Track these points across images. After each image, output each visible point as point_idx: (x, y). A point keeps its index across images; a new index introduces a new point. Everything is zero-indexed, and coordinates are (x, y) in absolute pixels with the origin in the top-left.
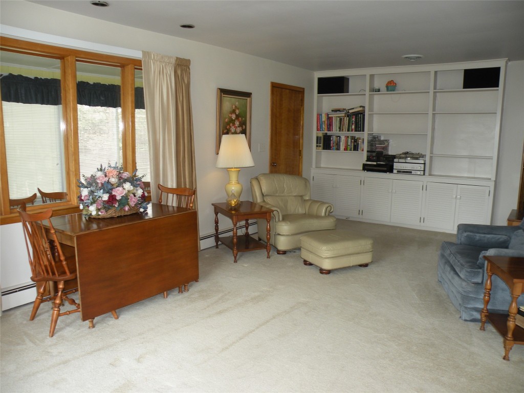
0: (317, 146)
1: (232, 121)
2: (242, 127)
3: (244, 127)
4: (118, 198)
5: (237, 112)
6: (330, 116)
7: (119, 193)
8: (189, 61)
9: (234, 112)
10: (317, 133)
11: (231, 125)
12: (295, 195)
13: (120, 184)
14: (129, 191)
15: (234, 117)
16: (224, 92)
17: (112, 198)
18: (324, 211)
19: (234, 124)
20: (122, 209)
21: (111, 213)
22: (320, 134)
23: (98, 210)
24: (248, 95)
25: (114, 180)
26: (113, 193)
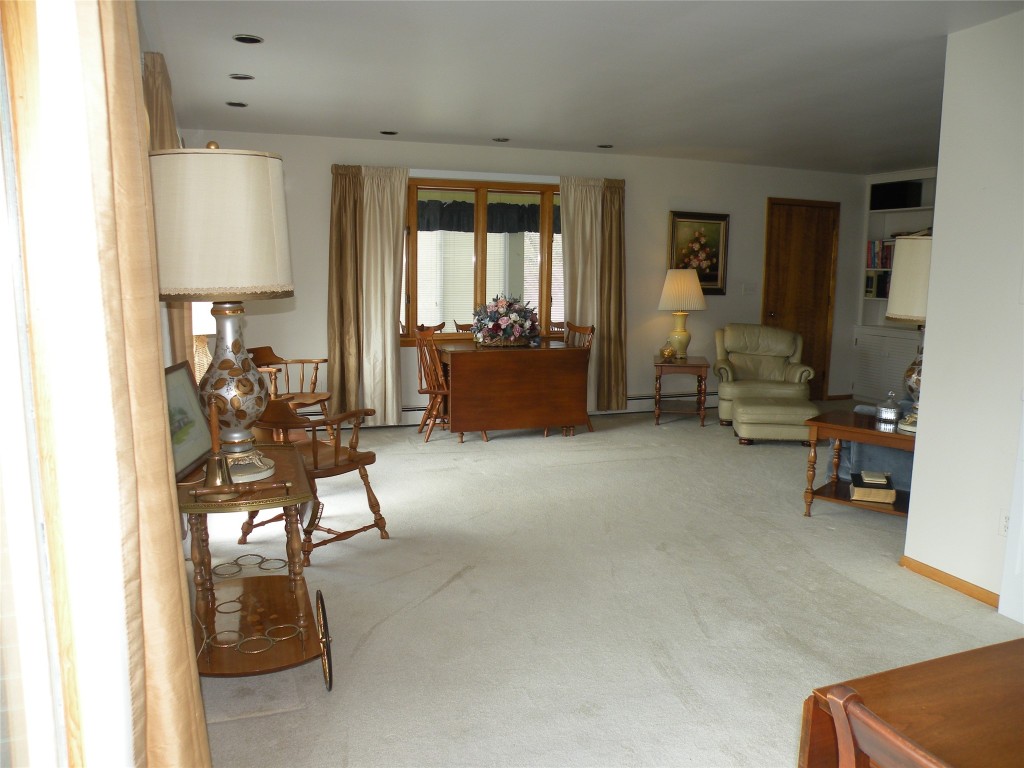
0: (867, 292)
1: (695, 254)
2: (711, 260)
3: (715, 260)
4: (503, 327)
5: (703, 241)
6: (886, 244)
7: (504, 323)
8: (623, 181)
9: (697, 240)
10: (867, 272)
11: (692, 257)
12: (773, 354)
13: (506, 315)
14: (515, 322)
15: (696, 247)
16: (677, 215)
17: (497, 327)
18: (798, 376)
19: (696, 256)
20: (507, 339)
21: (497, 342)
22: (872, 272)
23: (484, 337)
24: (724, 217)
25: (502, 310)
26: (500, 322)
